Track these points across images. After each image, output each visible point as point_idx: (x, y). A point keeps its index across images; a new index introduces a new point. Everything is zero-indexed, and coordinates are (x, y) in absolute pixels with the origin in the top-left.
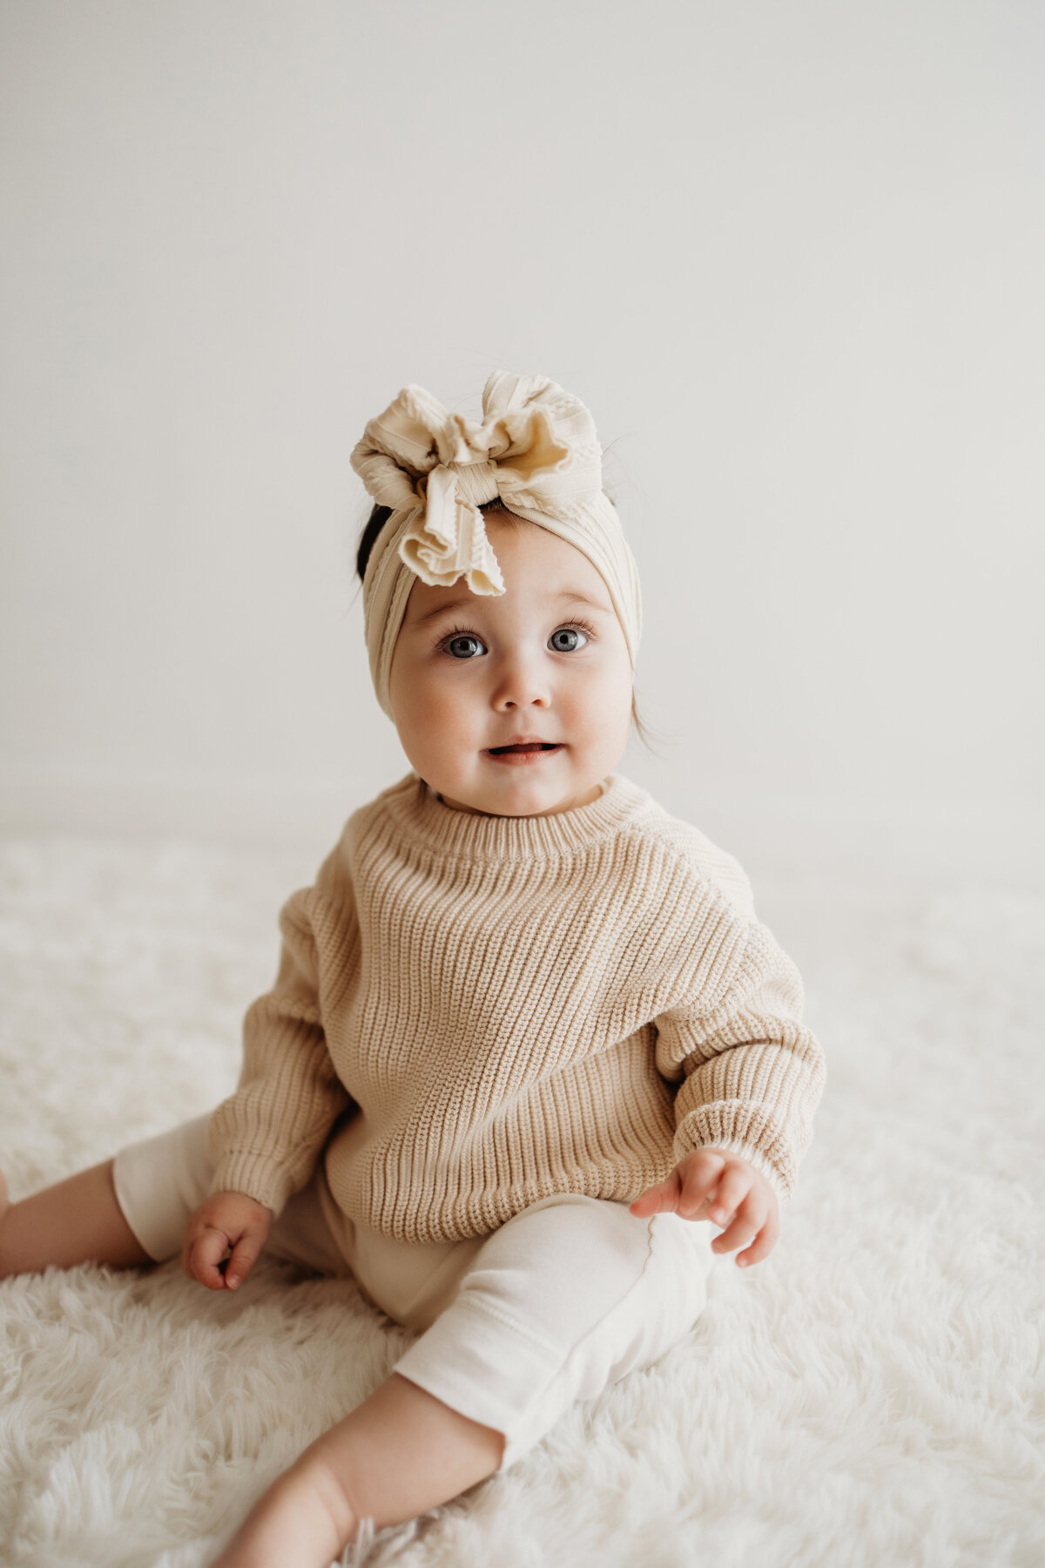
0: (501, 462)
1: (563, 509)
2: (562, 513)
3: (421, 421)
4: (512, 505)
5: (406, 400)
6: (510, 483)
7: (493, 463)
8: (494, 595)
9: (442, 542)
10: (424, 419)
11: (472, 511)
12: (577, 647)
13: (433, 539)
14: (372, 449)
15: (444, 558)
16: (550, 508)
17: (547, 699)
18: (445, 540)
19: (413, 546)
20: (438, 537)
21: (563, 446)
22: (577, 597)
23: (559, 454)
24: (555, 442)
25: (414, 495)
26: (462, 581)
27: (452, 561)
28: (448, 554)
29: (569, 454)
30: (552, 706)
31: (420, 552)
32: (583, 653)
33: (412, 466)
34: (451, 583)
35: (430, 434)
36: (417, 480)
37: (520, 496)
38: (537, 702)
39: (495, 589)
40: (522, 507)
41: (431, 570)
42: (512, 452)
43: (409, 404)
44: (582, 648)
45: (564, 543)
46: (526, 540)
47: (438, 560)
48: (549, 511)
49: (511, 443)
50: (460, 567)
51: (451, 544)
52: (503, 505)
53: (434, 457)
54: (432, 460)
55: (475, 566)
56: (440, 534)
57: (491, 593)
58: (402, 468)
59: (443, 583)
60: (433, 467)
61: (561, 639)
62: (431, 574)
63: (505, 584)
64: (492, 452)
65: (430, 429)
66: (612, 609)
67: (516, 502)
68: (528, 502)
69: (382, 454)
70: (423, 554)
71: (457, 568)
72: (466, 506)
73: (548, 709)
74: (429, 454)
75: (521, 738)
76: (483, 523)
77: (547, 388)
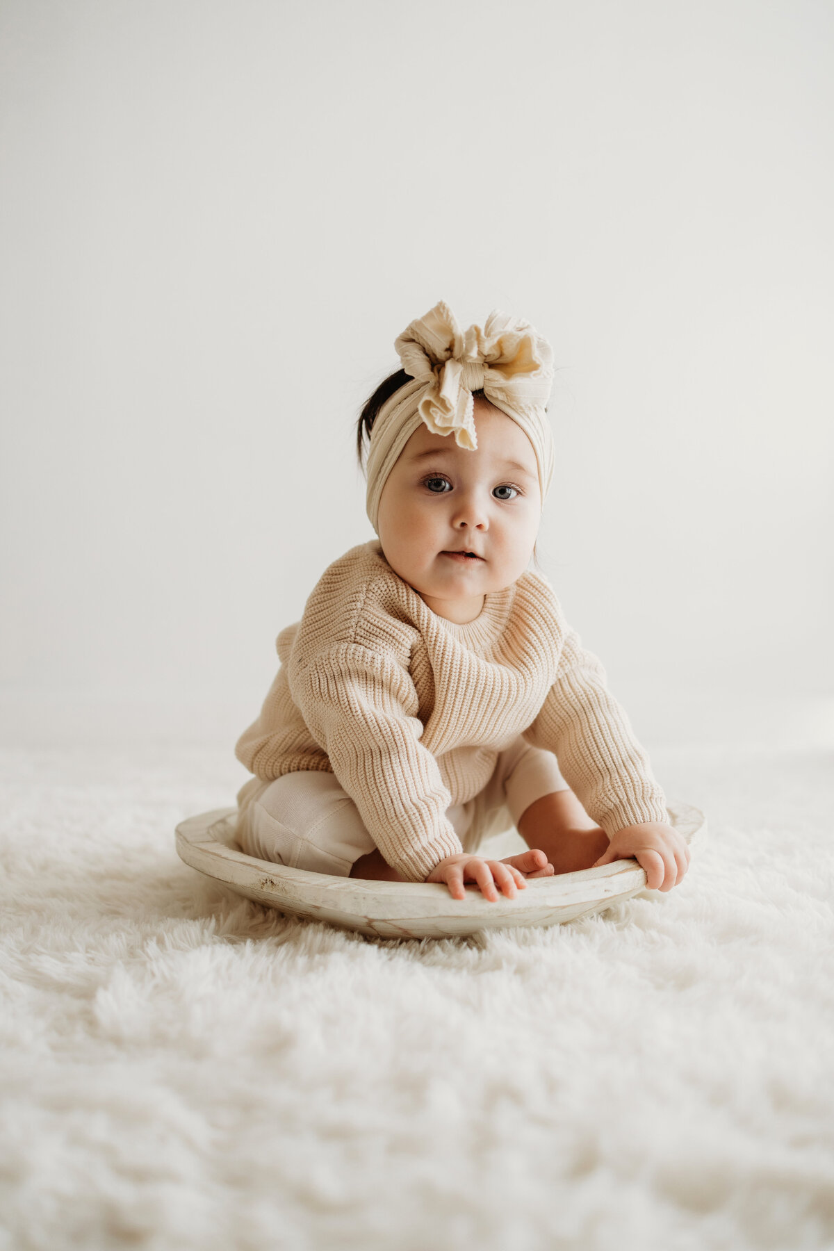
0: (492, 366)
1: (522, 405)
2: (521, 408)
3: (450, 324)
4: (491, 396)
5: (444, 308)
6: (494, 381)
7: (486, 365)
8: (469, 449)
9: (448, 406)
10: (452, 323)
11: (467, 392)
12: (510, 497)
13: (443, 402)
14: (409, 339)
15: (445, 416)
16: (515, 403)
17: (487, 526)
18: (451, 405)
19: (428, 405)
20: (447, 402)
21: (538, 362)
22: (517, 466)
23: (533, 367)
24: (534, 359)
25: (432, 373)
26: (453, 434)
27: (451, 420)
28: (449, 415)
29: (540, 368)
30: (488, 530)
31: (432, 409)
32: (513, 502)
33: (434, 355)
34: (446, 435)
35: (453, 335)
36: (437, 365)
37: (497, 391)
38: (479, 526)
39: (471, 445)
40: (497, 399)
41: (436, 423)
42: (500, 361)
43: (446, 311)
44: (513, 498)
45: (519, 428)
46: (494, 420)
47: (441, 416)
48: (513, 405)
49: (502, 355)
50: (455, 424)
51: (453, 408)
52: (484, 395)
53: (449, 352)
54: (448, 354)
55: (464, 426)
56: (448, 399)
57: (467, 447)
58: (427, 355)
59: (440, 433)
60: (448, 359)
61: (501, 492)
62: (434, 425)
63: (477, 445)
64: (488, 358)
65: (454, 331)
66: (538, 478)
67: (494, 394)
68: (501, 396)
69: (417, 343)
70: (433, 411)
71: (453, 425)
72: (464, 389)
73: (486, 532)
74: (447, 350)
75: (466, 549)
76: (473, 402)
77: (528, 327)
